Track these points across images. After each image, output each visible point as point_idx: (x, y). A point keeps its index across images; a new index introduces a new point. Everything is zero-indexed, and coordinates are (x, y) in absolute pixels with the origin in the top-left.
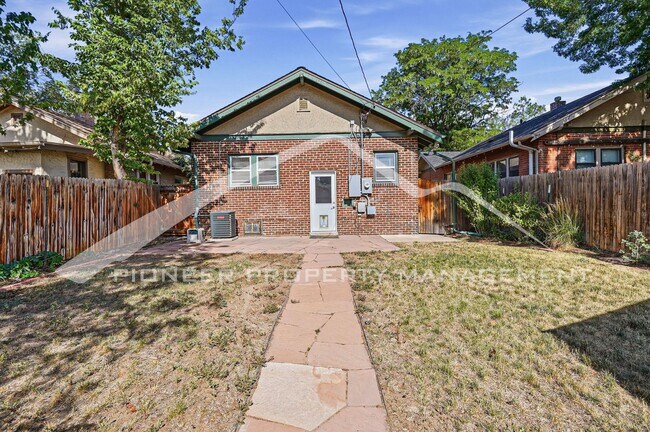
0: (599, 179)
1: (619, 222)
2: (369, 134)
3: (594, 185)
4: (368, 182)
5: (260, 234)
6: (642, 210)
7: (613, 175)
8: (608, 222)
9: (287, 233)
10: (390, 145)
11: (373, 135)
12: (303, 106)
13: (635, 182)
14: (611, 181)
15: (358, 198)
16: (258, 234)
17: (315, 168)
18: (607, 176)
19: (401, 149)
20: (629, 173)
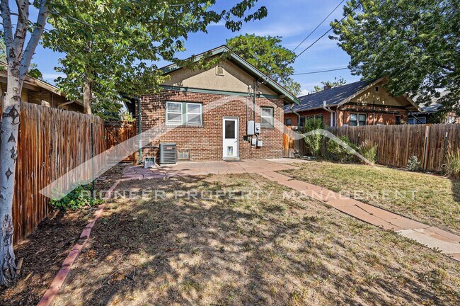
0: (387, 131)
1: (397, 151)
2: (258, 95)
3: (384, 134)
4: (258, 125)
5: (189, 160)
6: (409, 146)
7: (394, 130)
8: (391, 152)
9: (207, 159)
10: (269, 103)
11: (261, 96)
12: (220, 72)
13: (406, 133)
14: (393, 132)
15: (252, 136)
16: (187, 160)
17: (226, 115)
18: (391, 130)
19: (275, 106)
20: (403, 129)
